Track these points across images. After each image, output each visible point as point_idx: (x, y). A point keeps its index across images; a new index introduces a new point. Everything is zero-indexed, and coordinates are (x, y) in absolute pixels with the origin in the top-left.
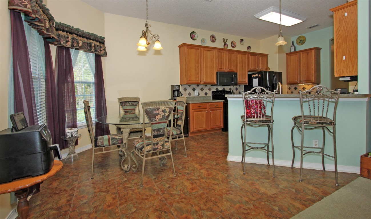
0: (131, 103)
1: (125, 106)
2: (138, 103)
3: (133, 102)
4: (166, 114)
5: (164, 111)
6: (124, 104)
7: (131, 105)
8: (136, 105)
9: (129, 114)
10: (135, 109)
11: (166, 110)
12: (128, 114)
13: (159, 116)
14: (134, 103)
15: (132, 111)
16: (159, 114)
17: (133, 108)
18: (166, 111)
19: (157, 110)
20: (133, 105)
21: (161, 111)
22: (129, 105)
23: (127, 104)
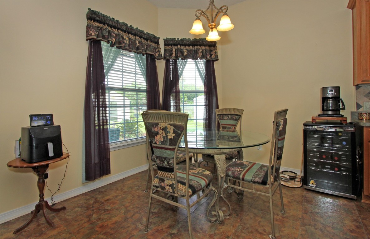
0: (230, 116)
1: (222, 119)
2: (240, 118)
3: (233, 116)
4: (168, 134)
5: (165, 129)
6: (221, 117)
7: (230, 120)
8: (237, 120)
9: (227, 131)
10: (235, 125)
11: (167, 128)
12: (225, 131)
13: (159, 136)
14: (235, 117)
15: (230, 128)
16: (159, 134)
17: (231, 124)
18: (168, 130)
19: (156, 127)
20: (233, 119)
21: (161, 129)
22: (227, 119)
23: (226, 118)
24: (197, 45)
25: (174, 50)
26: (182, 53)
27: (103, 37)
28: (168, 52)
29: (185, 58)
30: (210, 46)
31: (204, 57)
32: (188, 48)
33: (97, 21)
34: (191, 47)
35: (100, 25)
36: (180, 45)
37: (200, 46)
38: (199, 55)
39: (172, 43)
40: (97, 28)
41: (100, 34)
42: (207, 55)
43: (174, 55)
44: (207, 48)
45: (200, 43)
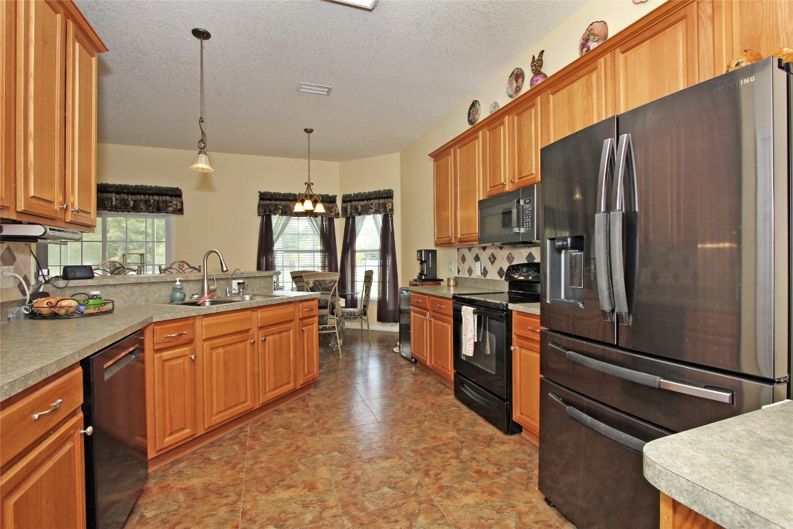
24: (371, 199)
25: (349, 207)
26: (356, 209)
27: (270, 211)
28: (344, 210)
29: (360, 214)
30: (384, 198)
31: (377, 212)
32: (362, 203)
33: (266, 200)
34: (365, 202)
35: (268, 202)
36: (355, 201)
37: (374, 199)
38: (372, 210)
39: (347, 199)
40: (265, 205)
41: (267, 210)
42: (379, 210)
43: (349, 212)
44: (382, 201)
45: (374, 196)
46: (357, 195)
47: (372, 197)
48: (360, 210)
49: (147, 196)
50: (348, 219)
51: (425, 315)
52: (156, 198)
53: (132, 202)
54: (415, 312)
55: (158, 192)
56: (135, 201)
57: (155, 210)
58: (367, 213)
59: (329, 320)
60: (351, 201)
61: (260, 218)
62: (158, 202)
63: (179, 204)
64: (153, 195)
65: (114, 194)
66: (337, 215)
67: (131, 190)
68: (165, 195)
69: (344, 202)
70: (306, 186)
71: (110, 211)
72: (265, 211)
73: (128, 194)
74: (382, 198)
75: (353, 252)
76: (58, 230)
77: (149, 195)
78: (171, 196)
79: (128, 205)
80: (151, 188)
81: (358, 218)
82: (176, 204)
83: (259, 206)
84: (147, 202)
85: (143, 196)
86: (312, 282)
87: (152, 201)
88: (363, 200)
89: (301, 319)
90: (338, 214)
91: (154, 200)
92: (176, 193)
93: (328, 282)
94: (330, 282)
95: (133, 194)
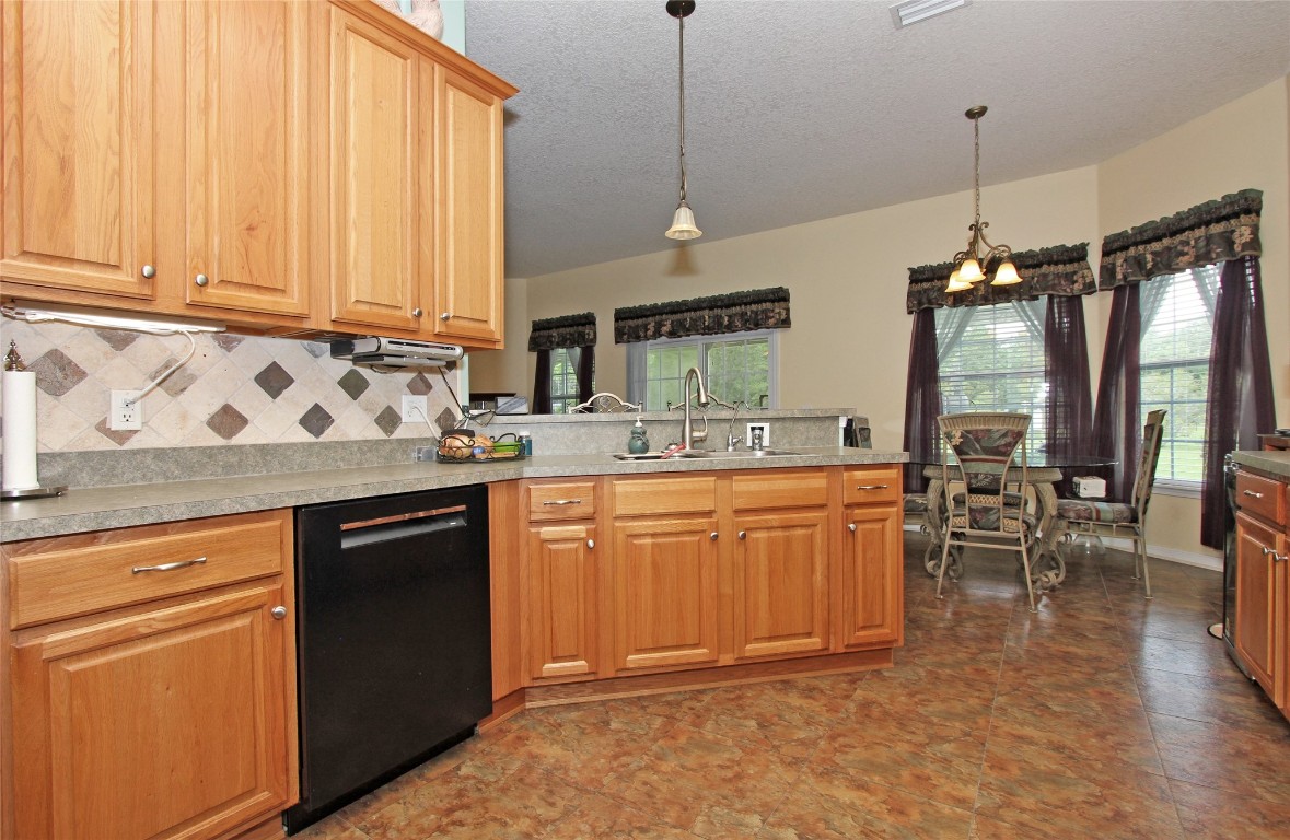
24: (1183, 231)
25: (1120, 262)
26: (1139, 262)
27: (930, 302)
28: (1108, 272)
29: (1149, 275)
30: (1227, 218)
31: (1200, 260)
32: (1156, 246)
33: (922, 281)
34: (1166, 241)
35: (926, 285)
36: (1136, 244)
37: (1192, 228)
38: (1185, 259)
39: (1116, 245)
40: (919, 292)
41: (924, 300)
42: (1209, 252)
43: (1120, 276)
44: (1216, 229)
45: (1193, 220)
46: (1140, 230)
47: (1186, 224)
48: (1149, 266)
49: (743, 307)
50: (1119, 291)
51: (1269, 539)
52: (754, 307)
53: (726, 319)
54: (1250, 529)
55: (756, 299)
56: (730, 317)
57: (752, 326)
58: (1172, 269)
59: (1005, 522)
60: (1125, 248)
61: (911, 319)
62: (756, 313)
63: (783, 312)
64: (750, 303)
65: (707, 311)
66: (1090, 288)
67: (726, 301)
68: (765, 301)
69: (1106, 253)
70: (972, 233)
71: (703, 334)
72: (920, 303)
73: (721, 307)
74: (1218, 220)
75: (1134, 373)
76: (408, 344)
77: (746, 304)
78: (773, 301)
79: (722, 324)
80: (748, 294)
81: (1146, 288)
82: (779, 313)
83: (910, 294)
84: (743, 314)
85: (738, 308)
86: (959, 434)
87: (749, 313)
88: (1158, 238)
89: (848, 506)
90: (1092, 284)
91: (752, 311)
92: (781, 296)
93: (996, 435)
94: (1005, 435)
95: (728, 307)
